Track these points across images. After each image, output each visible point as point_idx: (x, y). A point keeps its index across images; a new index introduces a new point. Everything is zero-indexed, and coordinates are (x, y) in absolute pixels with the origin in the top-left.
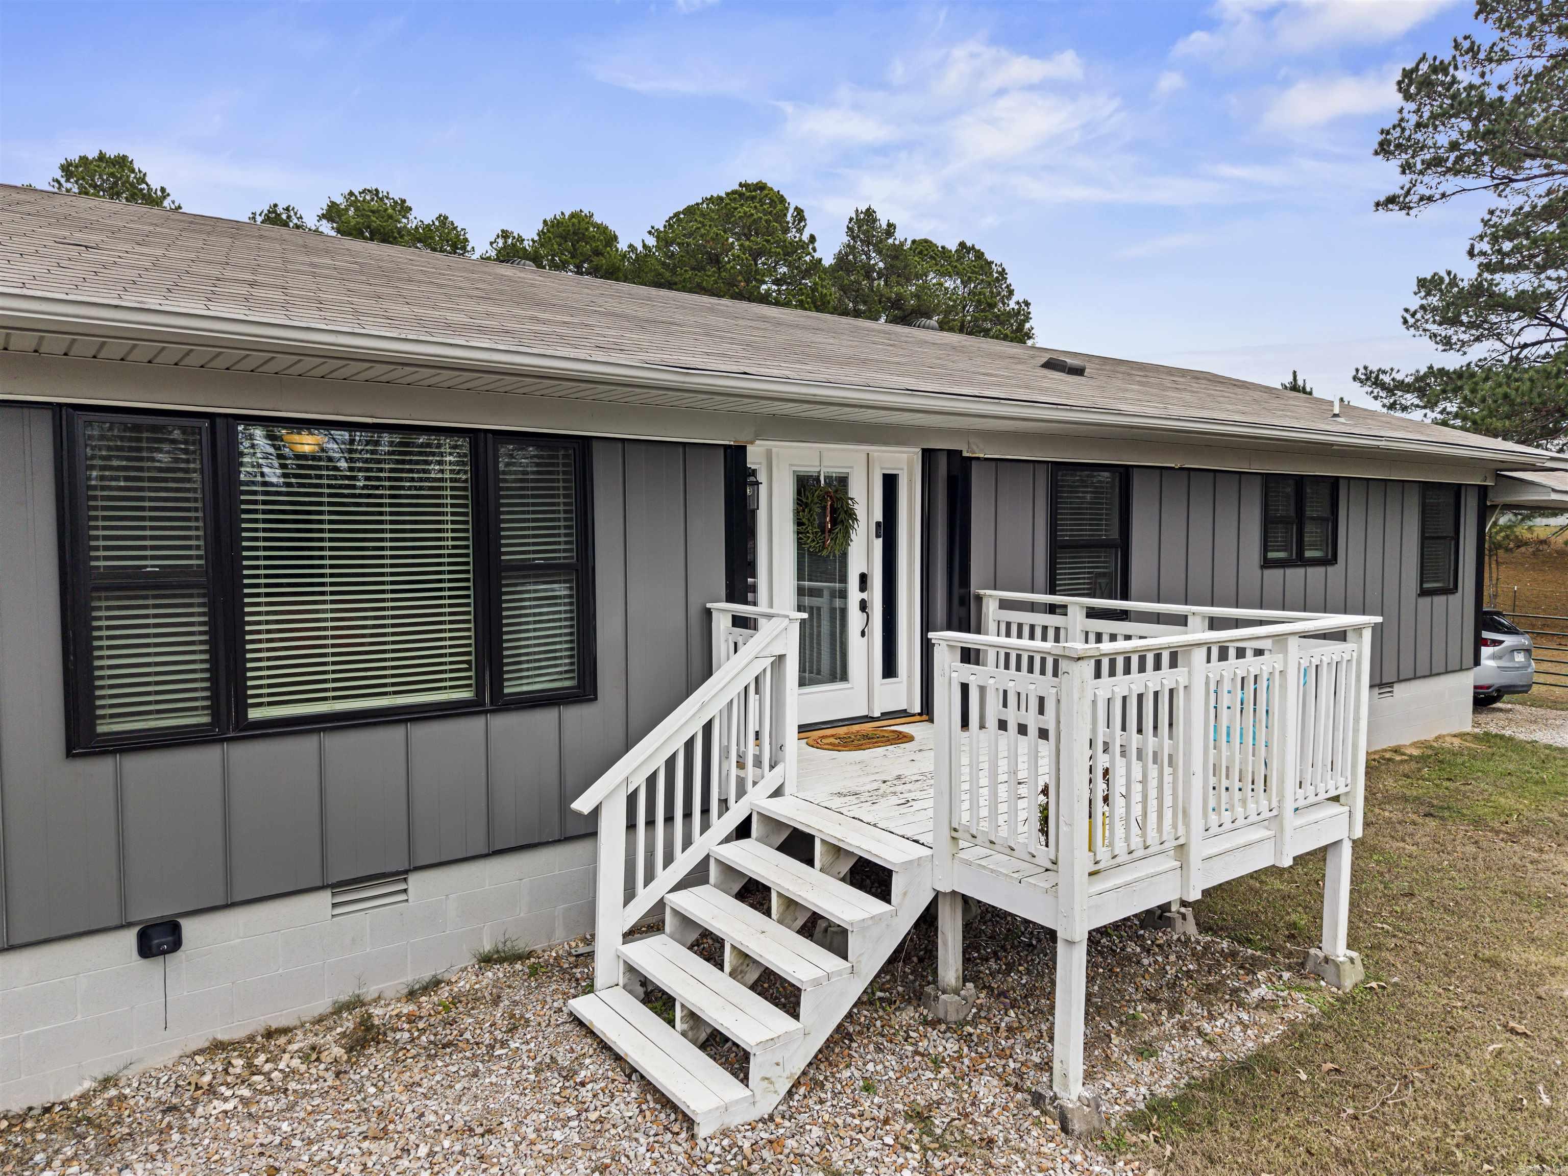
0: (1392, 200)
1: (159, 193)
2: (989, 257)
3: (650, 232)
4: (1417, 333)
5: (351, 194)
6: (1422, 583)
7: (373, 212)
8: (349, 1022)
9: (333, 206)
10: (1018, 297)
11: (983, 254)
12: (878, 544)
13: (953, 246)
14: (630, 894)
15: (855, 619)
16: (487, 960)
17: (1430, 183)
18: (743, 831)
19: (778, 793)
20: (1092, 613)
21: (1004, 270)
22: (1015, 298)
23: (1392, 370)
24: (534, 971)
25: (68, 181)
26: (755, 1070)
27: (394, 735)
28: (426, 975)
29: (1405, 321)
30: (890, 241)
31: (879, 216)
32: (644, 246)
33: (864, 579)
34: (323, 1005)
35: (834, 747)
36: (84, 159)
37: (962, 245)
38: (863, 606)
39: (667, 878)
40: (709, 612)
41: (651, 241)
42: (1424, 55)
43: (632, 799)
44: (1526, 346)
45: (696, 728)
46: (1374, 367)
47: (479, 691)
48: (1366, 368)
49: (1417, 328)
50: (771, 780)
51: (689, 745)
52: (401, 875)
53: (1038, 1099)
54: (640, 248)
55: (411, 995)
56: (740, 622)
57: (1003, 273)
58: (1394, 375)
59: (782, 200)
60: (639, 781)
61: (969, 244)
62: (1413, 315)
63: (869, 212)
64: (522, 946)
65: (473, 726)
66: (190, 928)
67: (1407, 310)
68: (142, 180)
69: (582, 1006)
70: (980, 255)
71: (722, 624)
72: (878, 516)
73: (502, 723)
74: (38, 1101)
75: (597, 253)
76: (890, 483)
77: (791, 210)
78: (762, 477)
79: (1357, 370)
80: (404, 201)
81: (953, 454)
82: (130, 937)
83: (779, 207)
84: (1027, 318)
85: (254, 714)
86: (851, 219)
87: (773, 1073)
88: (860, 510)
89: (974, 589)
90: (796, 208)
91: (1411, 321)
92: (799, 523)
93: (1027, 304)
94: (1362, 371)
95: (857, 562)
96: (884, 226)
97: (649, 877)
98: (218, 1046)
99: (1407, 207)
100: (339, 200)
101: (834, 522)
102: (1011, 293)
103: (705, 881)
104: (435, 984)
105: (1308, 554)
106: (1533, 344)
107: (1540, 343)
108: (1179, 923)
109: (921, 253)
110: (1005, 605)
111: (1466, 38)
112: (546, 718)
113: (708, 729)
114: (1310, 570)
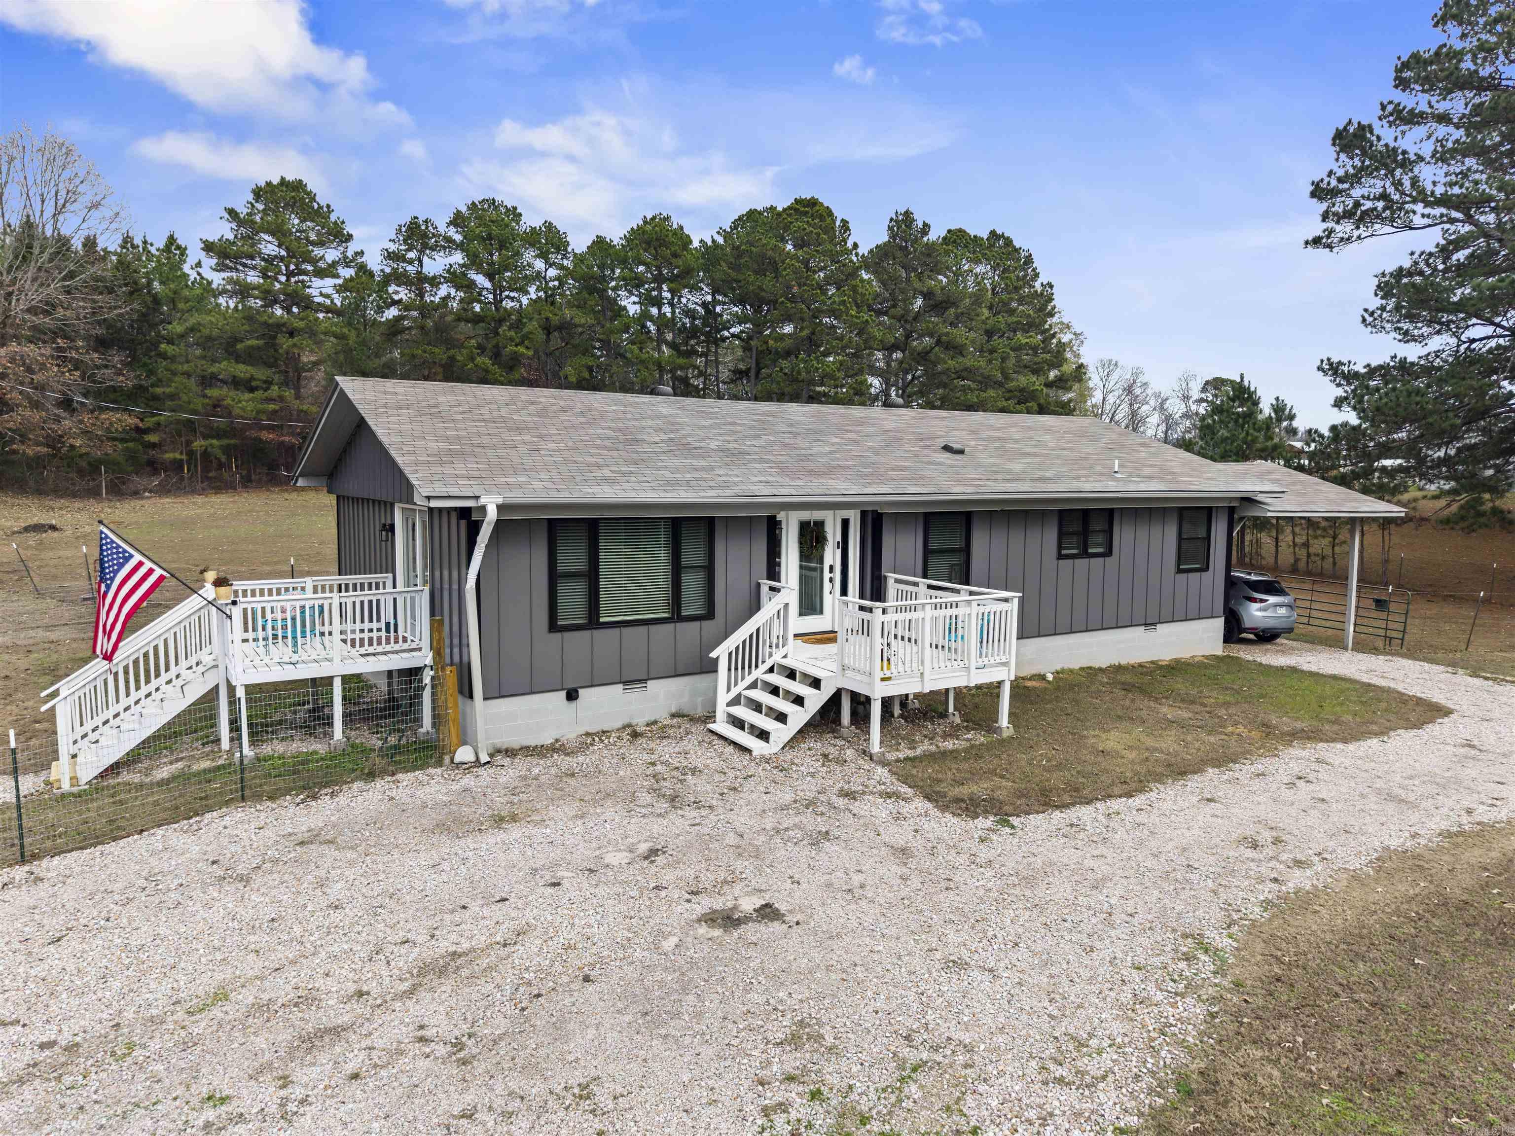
0: (1317, 241)
1: (325, 209)
2: (1017, 244)
3: (718, 233)
4: (1374, 330)
5: (473, 203)
6: (1179, 565)
7: (492, 222)
8: (628, 731)
9: (458, 214)
10: (1043, 279)
11: (1011, 241)
12: (839, 552)
13: (985, 235)
14: (729, 690)
15: (827, 585)
16: (673, 716)
17: (1345, 228)
18: (771, 670)
19: (785, 657)
20: (930, 587)
21: (1030, 255)
22: (1039, 281)
23: (1350, 362)
24: (691, 720)
25: (257, 202)
26: (771, 739)
27: (642, 629)
28: (653, 719)
29: (1364, 320)
30: (925, 239)
31: (915, 216)
32: (713, 241)
33: (831, 569)
34: (619, 725)
35: (813, 643)
36: (269, 184)
37: (993, 233)
38: (831, 580)
39: (742, 685)
40: (759, 585)
41: (720, 240)
42: (1350, 121)
43: (730, 654)
44: (1474, 341)
45: (754, 630)
46: (1335, 360)
47: (673, 614)
48: (1329, 359)
49: (1375, 326)
50: (783, 651)
51: (751, 636)
52: (645, 681)
53: (864, 752)
54: (710, 243)
55: (648, 725)
56: (772, 589)
57: (1029, 259)
58: (1352, 366)
59: (830, 213)
60: (733, 648)
61: (999, 232)
62: (1372, 314)
63: (907, 214)
64: (685, 712)
65: (670, 627)
66: (581, 692)
67: (1366, 310)
68: (313, 199)
69: (712, 726)
70: (1008, 242)
71: (765, 589)
72: (839, 538)
73: (680, 626)
74: (540, 743)
75: (675, 255)
76: (845, 523)
77: (838, 223)
78: (784, 526)
79: (1322, 361)
80: (515, 208)
81: (875, 512)
82: (563, 694)
83: (829, 220)
84: (1050, 299)
85: (602, 620)
86: (891, 220)
87: (777, 740)
88: (830, 537)
89: (884, 573)
90: (842, 220)
91: (1369, 319)
92: (801, 543)
93: (1051, 285)
94: (1325, 362)
95: (828, 560)
96: (920, 225)
97: (736, 684)
98: (588, 734)
99: (1330, 247)
100: (464, 209)
101: (817, 542)
102: (1037, 275)
103: (756, 687)
104: (655, 722)
105: (1090, 551)
106: (1481, 339)
107: (1488, 338)
108: (951, 717)
109: (955, 242)
110: (897, 581)
112: (696, 625)
113: (758, 630)
114: (1092, 560)
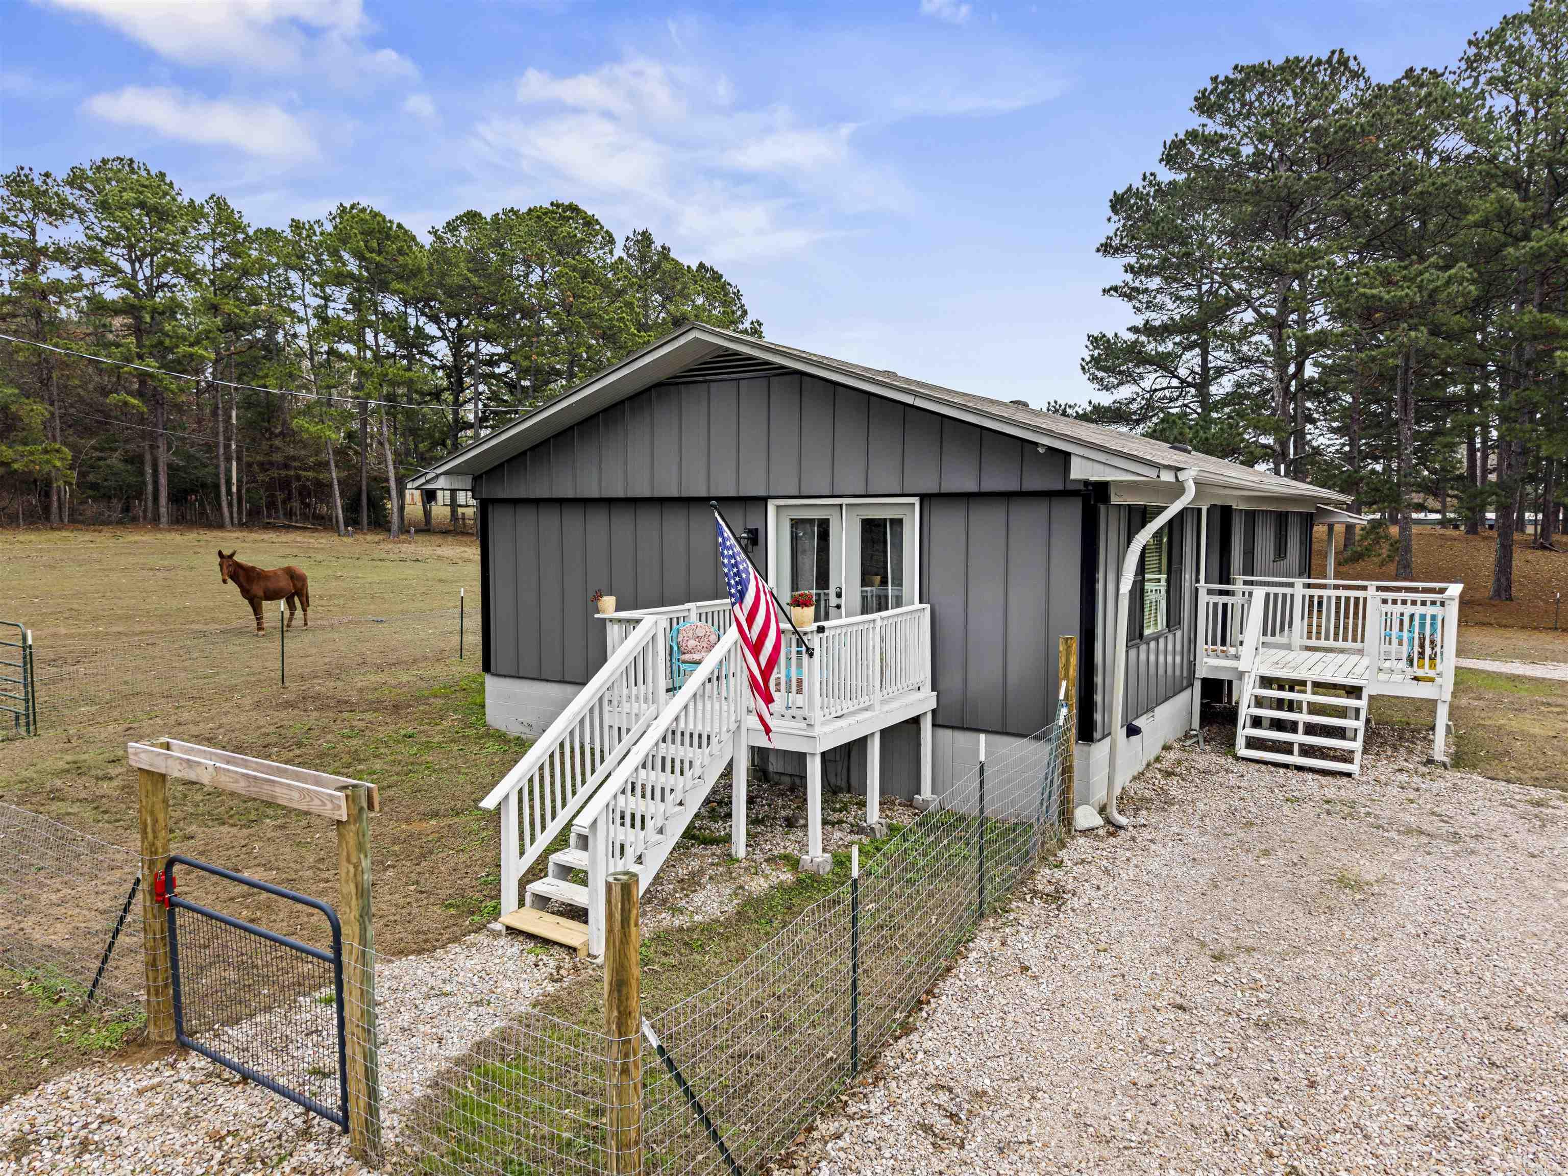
0: (1115, 289)
4: (1088, 377)
23: (1075, 405)
29: (1083, 368)
31: (654, 238)
37: (701, 266)
46: (1062, 403)
49: (1088, 373)
58: (1077, 409)
61: (708, 265)
63: (645, 234)
67: (1082, 358)
91: (1086, 368)
93: (760, 324)
94: (1053, 404)
102: (745, 313)
104: (1159, 758)
111: (1152, 174)
